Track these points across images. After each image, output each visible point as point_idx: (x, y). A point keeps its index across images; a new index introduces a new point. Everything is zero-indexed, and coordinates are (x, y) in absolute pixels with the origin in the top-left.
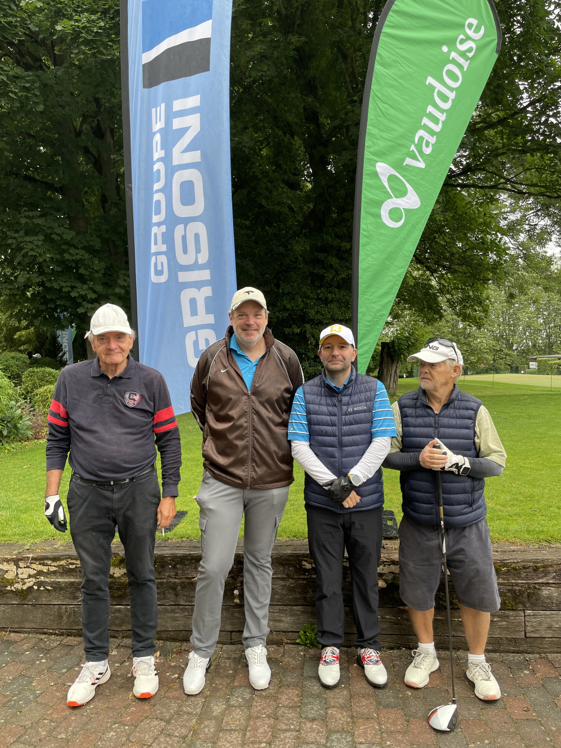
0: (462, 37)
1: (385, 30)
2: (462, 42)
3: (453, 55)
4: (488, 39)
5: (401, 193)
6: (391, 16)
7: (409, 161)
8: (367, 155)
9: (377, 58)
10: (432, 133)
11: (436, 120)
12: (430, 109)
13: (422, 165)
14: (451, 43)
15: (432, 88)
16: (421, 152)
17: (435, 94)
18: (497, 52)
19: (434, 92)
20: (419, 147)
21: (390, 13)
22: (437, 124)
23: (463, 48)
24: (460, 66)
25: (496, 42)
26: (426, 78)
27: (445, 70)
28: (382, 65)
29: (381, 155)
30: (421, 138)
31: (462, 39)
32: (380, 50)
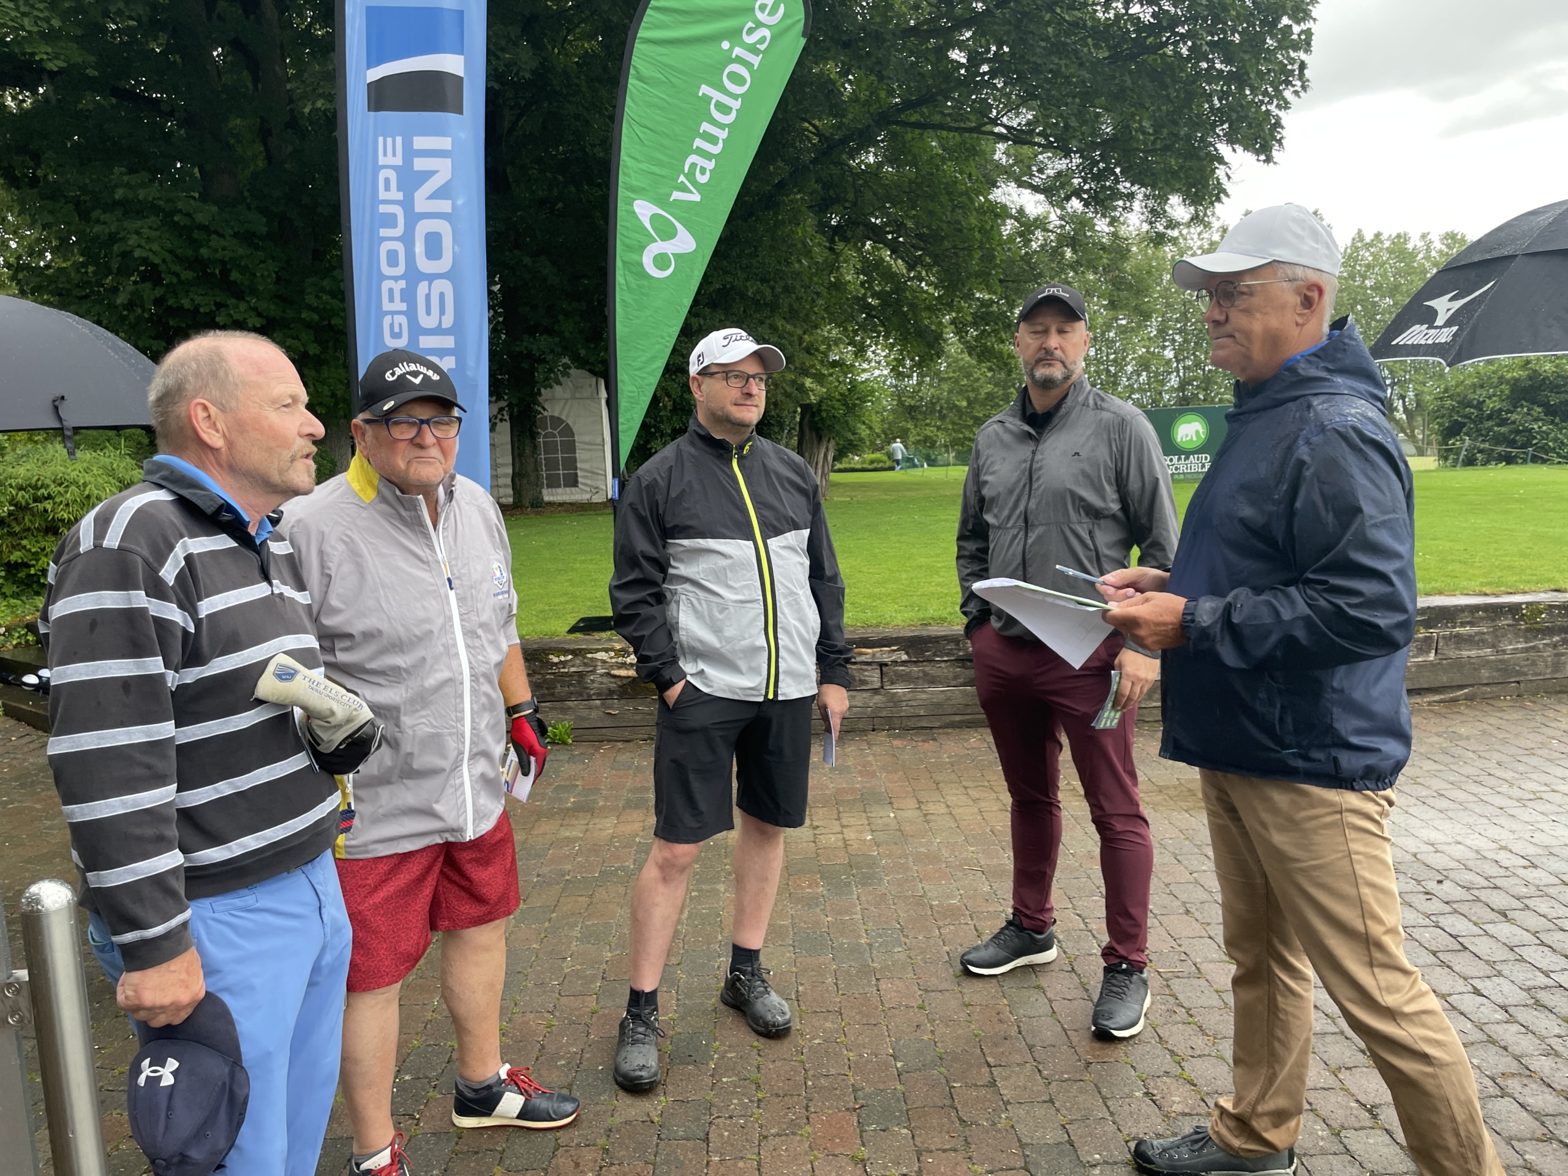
0: (750, 24)
1: (641, 33)
2: (750, 31)
3: (738, 51)
4: (789, 21)
5: (668, 233)
6: (650, 15)
7: (677, 195)
8: (622, 193)
9: (632, 71)
10: (708, 156)
11: (713, 140)
12: (705, 127)
13: (696, 197)
14: (734, 35)
15: (707, 99)
16: (694, 183)
17: (712, 107)
18: (804, 35)
19: (710, 103)
20: (690, 175)
21: (649, 11)
22: (716, 143)
23: (750, 40)
24: (747, 64)
25: (803, 21)
26: (699, 88)
27: (725, 73)
28: (640, 78)
29: (639, 191)
30: (693, 166)
31: (750, 28)
32: (635, 61)
